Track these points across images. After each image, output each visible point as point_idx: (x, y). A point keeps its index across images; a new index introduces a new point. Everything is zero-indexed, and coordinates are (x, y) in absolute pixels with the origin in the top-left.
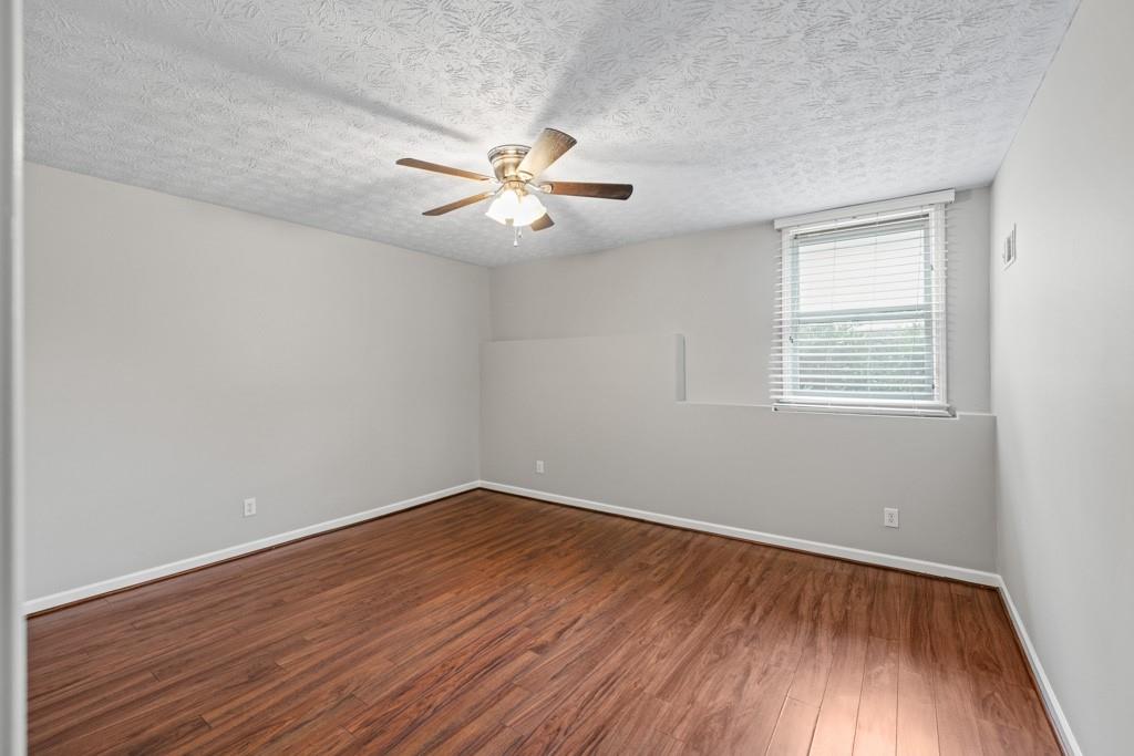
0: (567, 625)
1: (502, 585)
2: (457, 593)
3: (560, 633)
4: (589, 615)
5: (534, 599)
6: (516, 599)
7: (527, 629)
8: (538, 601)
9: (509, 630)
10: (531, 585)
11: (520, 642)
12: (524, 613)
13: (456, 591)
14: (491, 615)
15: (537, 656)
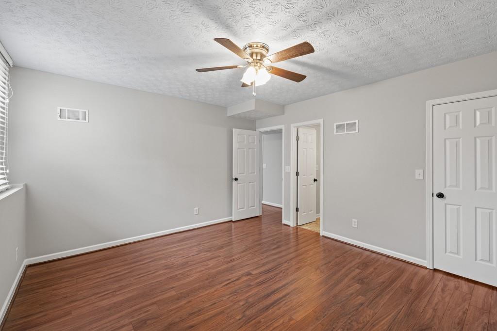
0: (232, 283)
1: (259, 322)
2: (291, 319)
3: (237, 280)
4: (218, 287)
5: (241, 303)
6: (252, 305)
7: (252, 284)
8: (239, 301)
9: (260, 285)
10: (238, 318)
11: (257, 279)
12: (250, 293)
13: (292, 322)
14: (268, 296)
15: (251, 272)
